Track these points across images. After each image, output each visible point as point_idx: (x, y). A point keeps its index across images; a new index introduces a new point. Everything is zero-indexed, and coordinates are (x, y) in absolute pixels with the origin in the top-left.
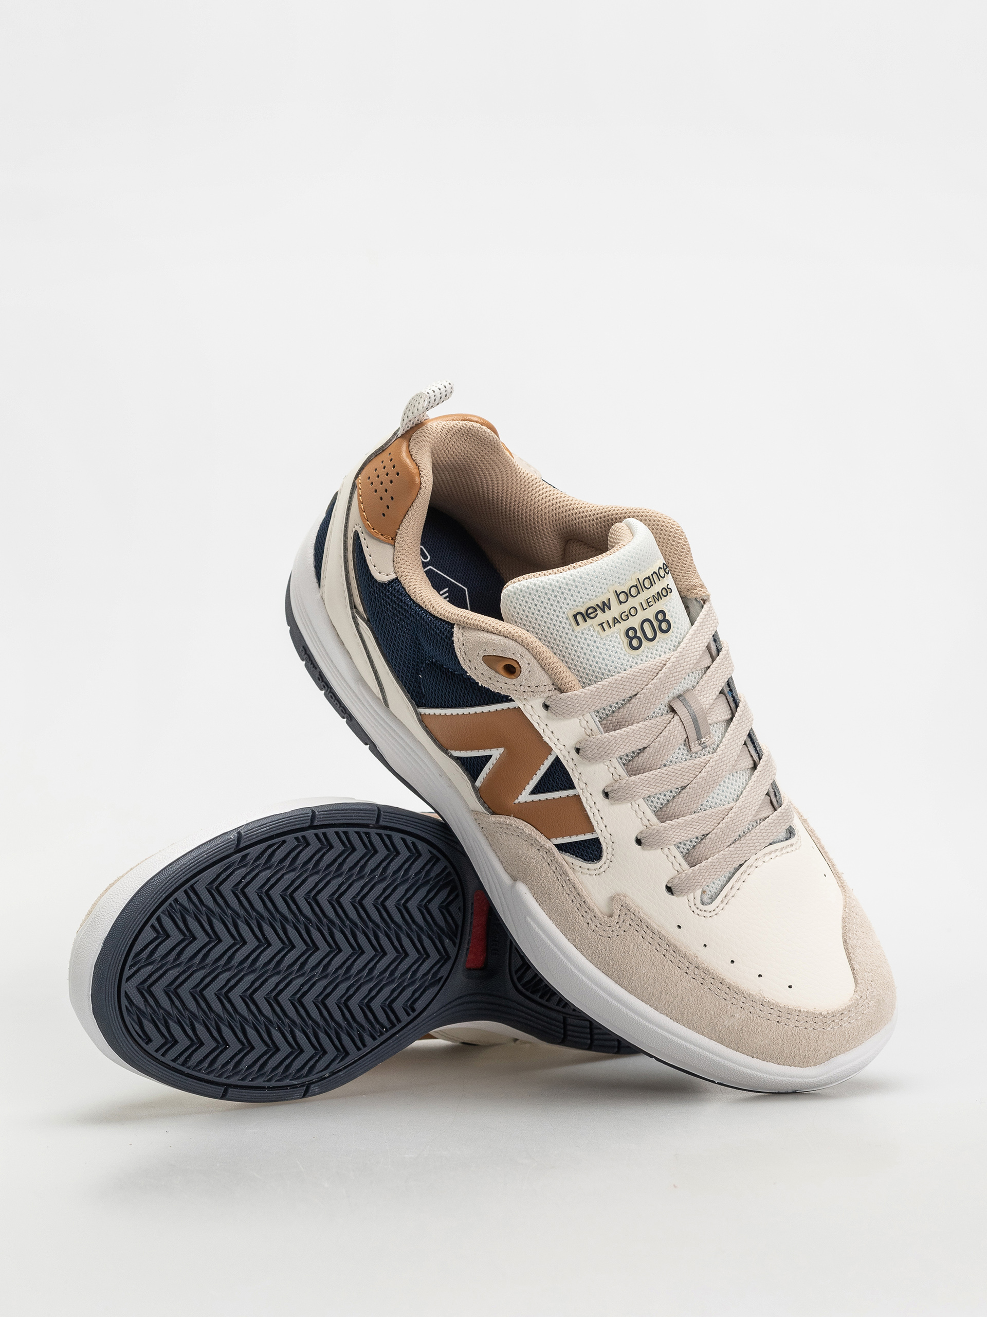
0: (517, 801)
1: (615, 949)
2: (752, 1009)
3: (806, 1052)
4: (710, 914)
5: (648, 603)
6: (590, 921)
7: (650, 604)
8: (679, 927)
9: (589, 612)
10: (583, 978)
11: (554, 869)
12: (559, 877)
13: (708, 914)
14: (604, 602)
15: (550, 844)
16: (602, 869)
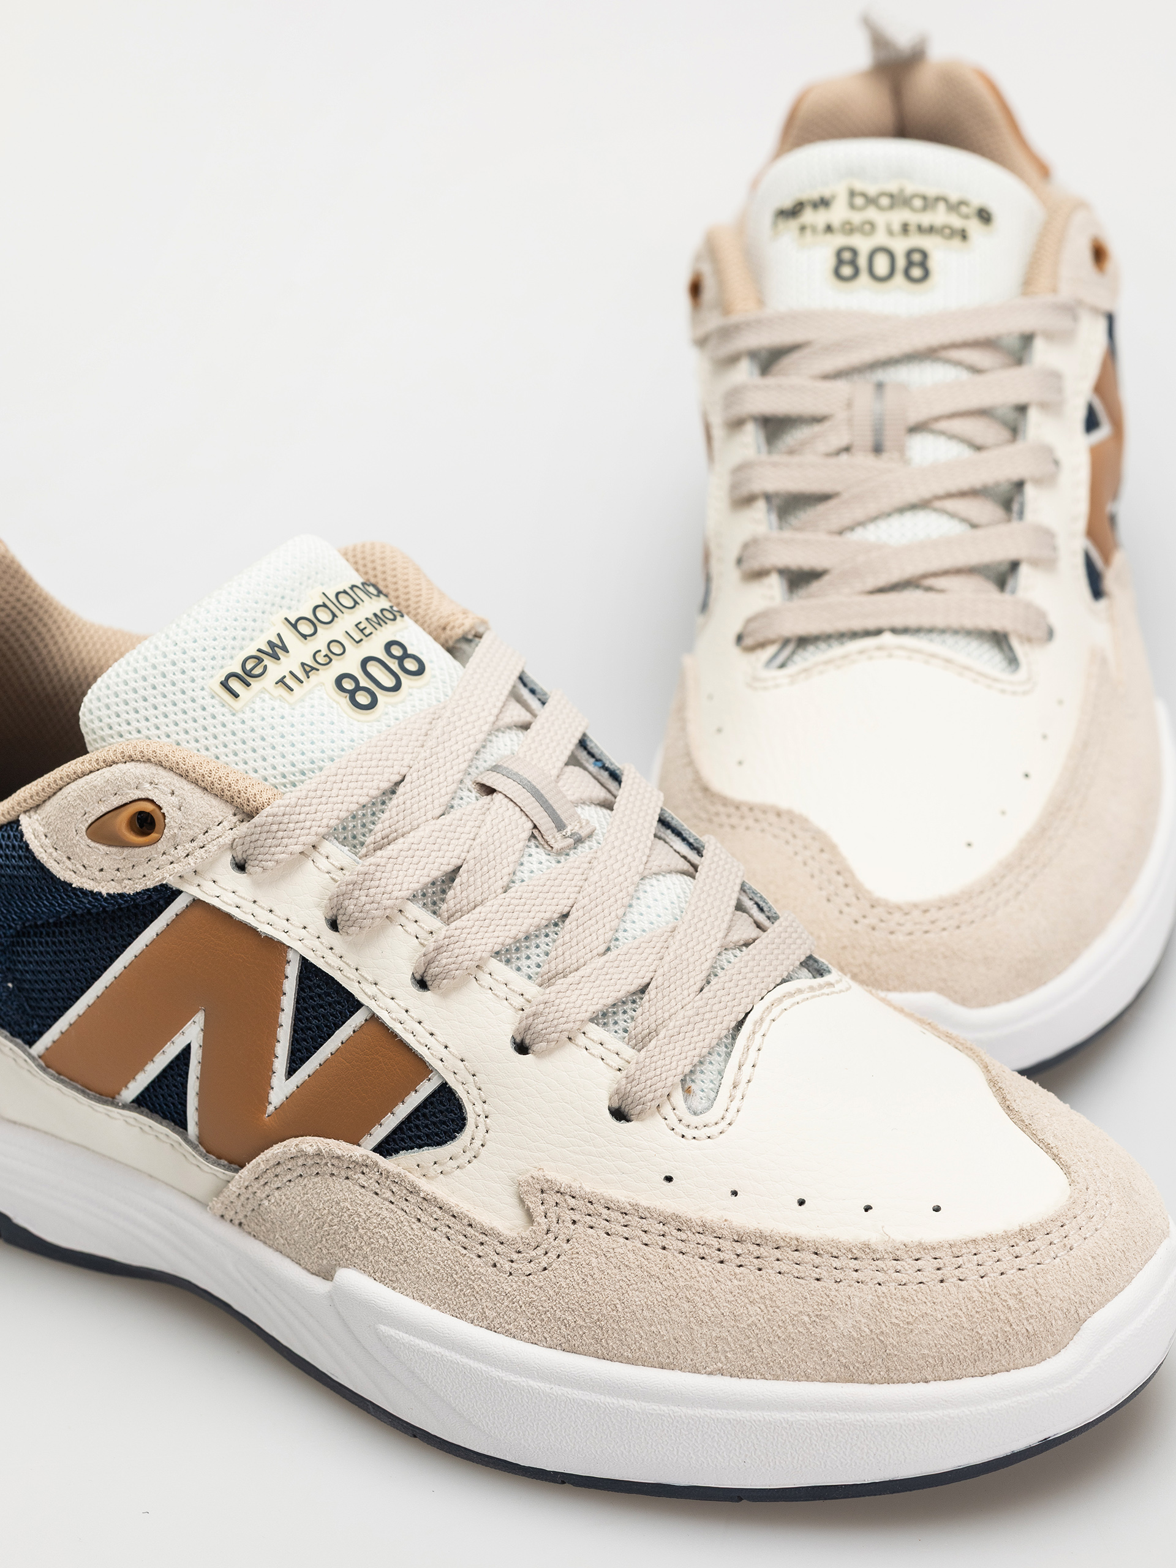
0: (271, 1109)
1: (564, 1285)
2: (880, 1277)
3: (1025, 1322)
4: (719, 1128)
5: (362, 631)
6: (496, 1258)
7: (367, 632)
8: (669, 1179)
9: (249, 666)
10: (531, 1383)
11: (389, 1194)
12: (404, 1205)
13: (713, 1130)
14: (270, 643)
15: (364, 1151)
16: (477, 1143)
